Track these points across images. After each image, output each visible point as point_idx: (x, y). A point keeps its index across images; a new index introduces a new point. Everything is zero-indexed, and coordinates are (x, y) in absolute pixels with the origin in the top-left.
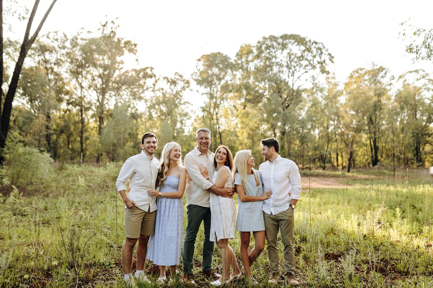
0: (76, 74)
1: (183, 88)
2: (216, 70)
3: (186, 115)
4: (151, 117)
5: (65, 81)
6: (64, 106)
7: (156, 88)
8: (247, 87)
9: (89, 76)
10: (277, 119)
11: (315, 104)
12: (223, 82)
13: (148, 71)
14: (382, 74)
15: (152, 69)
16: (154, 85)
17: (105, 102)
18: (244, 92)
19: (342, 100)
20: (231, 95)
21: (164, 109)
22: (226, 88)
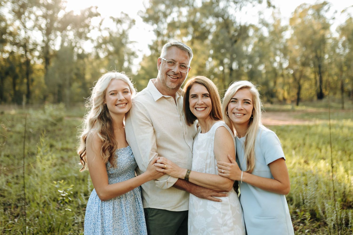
0: (19, 15)
1: (130, 27)
2: (162, 7)
3: (133, 54)
4: (98, 57)
5: (9, 22)
6: (8, 48)
7: (102, 27)
8: (194, 24)
9: (33, 17)
10: (224, 55)
11: (262, 39)
12: (169, 20)
13: (94, 11)
14: (326, 7)
15: (97, 8)
16: (100, 24)
17: (51, 42)
18: (191, 29)
19: (288, 35)
20: (178, 32)
21: (111, 48)
22: (173, 26)
